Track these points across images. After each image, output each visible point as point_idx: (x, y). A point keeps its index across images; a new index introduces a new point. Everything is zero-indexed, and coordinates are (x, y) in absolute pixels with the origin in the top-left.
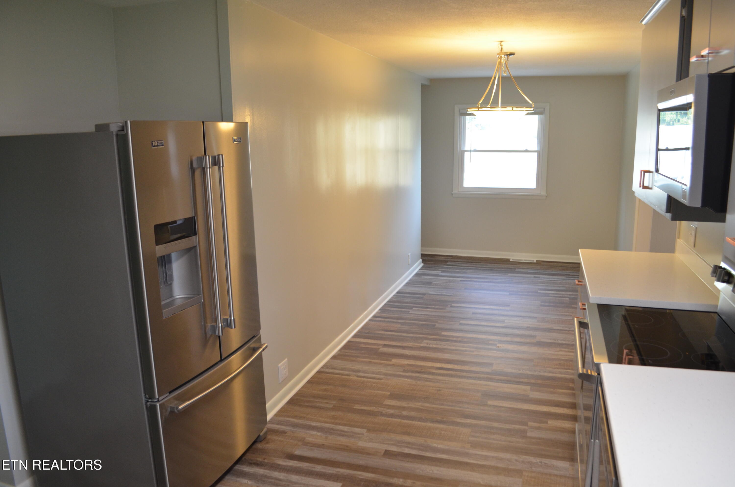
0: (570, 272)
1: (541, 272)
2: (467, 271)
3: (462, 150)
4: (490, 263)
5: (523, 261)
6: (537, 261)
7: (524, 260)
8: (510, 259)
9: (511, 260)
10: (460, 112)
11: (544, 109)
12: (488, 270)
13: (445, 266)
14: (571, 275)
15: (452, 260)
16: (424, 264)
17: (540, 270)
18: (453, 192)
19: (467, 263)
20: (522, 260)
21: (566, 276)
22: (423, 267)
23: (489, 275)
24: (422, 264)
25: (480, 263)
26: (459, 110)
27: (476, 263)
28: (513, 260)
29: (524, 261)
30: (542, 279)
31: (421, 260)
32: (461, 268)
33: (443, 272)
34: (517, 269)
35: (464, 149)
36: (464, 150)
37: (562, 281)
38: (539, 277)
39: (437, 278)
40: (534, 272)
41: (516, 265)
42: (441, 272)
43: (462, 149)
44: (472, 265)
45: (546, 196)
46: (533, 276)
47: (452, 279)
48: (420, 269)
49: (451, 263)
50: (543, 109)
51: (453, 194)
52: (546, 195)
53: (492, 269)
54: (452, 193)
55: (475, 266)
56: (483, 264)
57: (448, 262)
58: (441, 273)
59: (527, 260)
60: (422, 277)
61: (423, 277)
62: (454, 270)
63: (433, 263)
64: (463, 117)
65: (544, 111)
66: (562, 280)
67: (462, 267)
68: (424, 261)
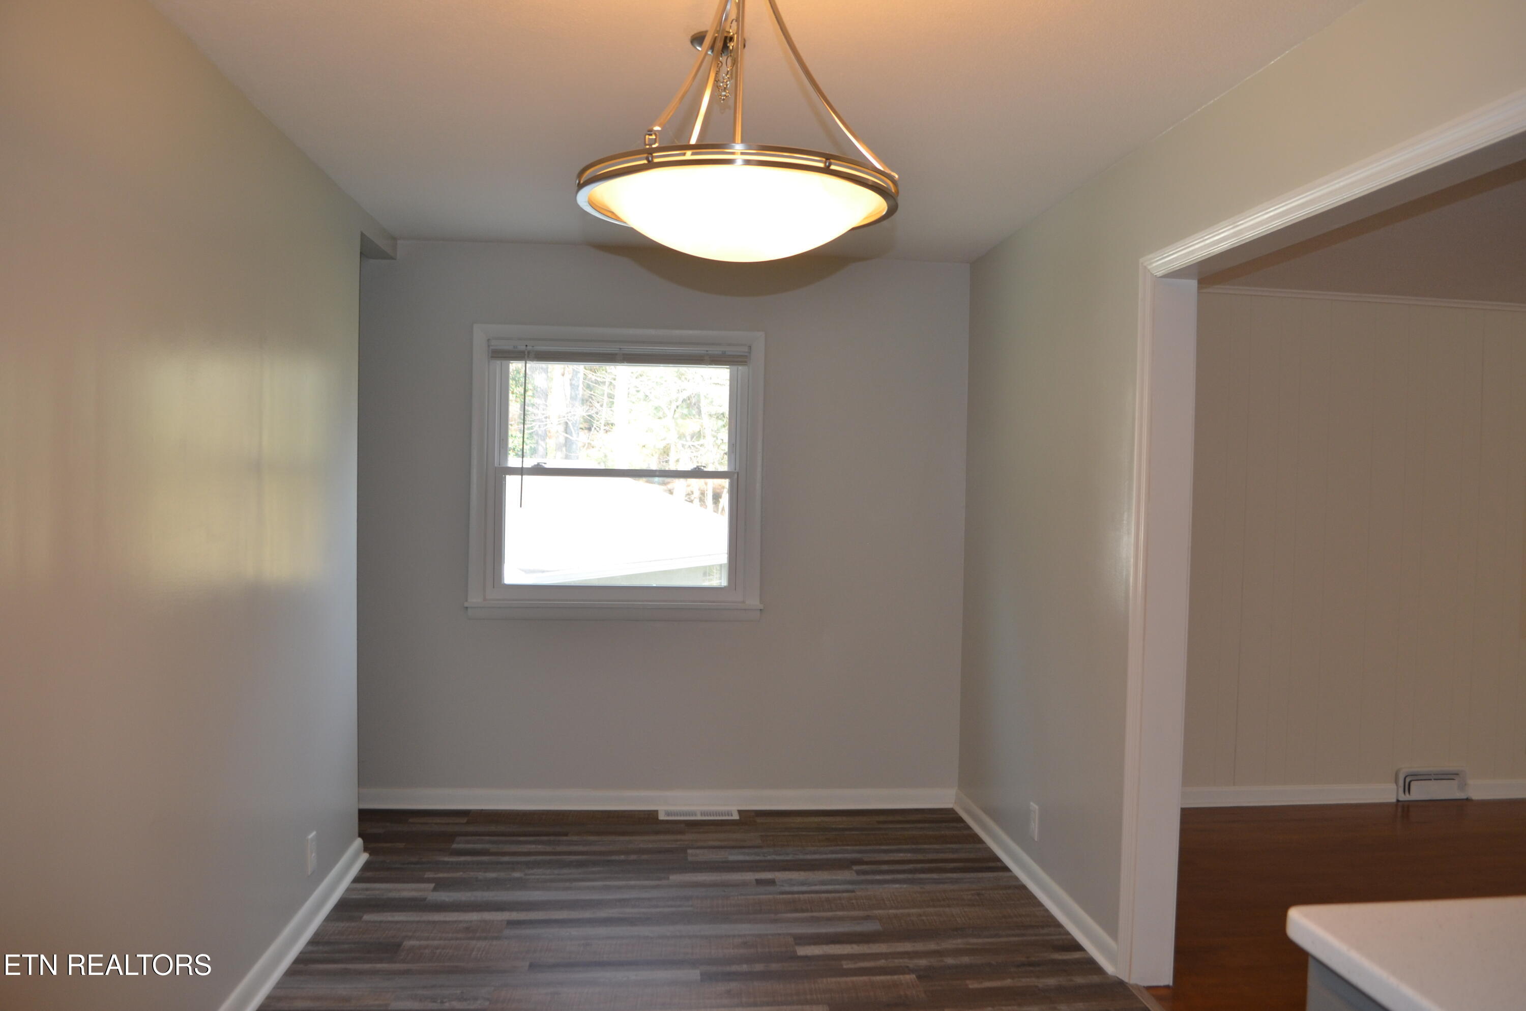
0: (857, 848)
1: (769, 858)
2: (526, 875)
3: (496, 468)
4: (598, 833)
5: (699, 818)
6: (740, 812)
7: (703, 814)
8: (657, 811)
9: (662, 817)
10: (489, 346)
11: (750, 347)
12: (595, 863)
13: (446, 859)
14: (867, 863)
15: (471, 829)
16: (370, 854)
17: (765, 850)
18: (467, 601)
19: (522, 839)
20: (693, 813)
21: (855, 868)
22: (367, 867)
23: (607, 888)
24: (364, 857)
25: (566, 835)
26: (488, 340)
27: (552, 838)
28: (668, 813)
29: (701, 815)
30: (787, 889)
31: (359, 842)
32: (501, 863)
33: (440, 885)
34: (689, 851)
35: (504, 466)
36: (501, 466)
37: (853, 891)
38: (772, 882)
39: (418, 919)
40: (747, 858)
41: (681, 832)
42: (432, 885)
43: (496, 465)
44: (540, 848)
45: (761, 610)
46: (750, 876)
47: (474, 917)
48: (356, 880)
49: (468, 842)
50: (746, 349)
51: (467, 608)
52: (762, 608)
53: (609, 858)
54: (466, 605)
55: (549, 849)
56: (575, 838)
57: (458, 839)
58: (435, 889)
59: (710, 814)
60: (361, 918)
61: (367, 917)
62: (481, 875)
63: (401, 845)
64: (498, 362)
65: (750, 353)
66: (850, 887)
67: (506, 859)
68: (370, 841)
